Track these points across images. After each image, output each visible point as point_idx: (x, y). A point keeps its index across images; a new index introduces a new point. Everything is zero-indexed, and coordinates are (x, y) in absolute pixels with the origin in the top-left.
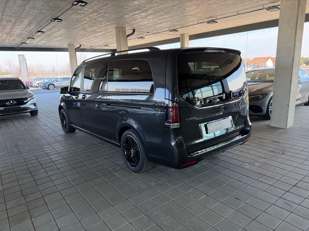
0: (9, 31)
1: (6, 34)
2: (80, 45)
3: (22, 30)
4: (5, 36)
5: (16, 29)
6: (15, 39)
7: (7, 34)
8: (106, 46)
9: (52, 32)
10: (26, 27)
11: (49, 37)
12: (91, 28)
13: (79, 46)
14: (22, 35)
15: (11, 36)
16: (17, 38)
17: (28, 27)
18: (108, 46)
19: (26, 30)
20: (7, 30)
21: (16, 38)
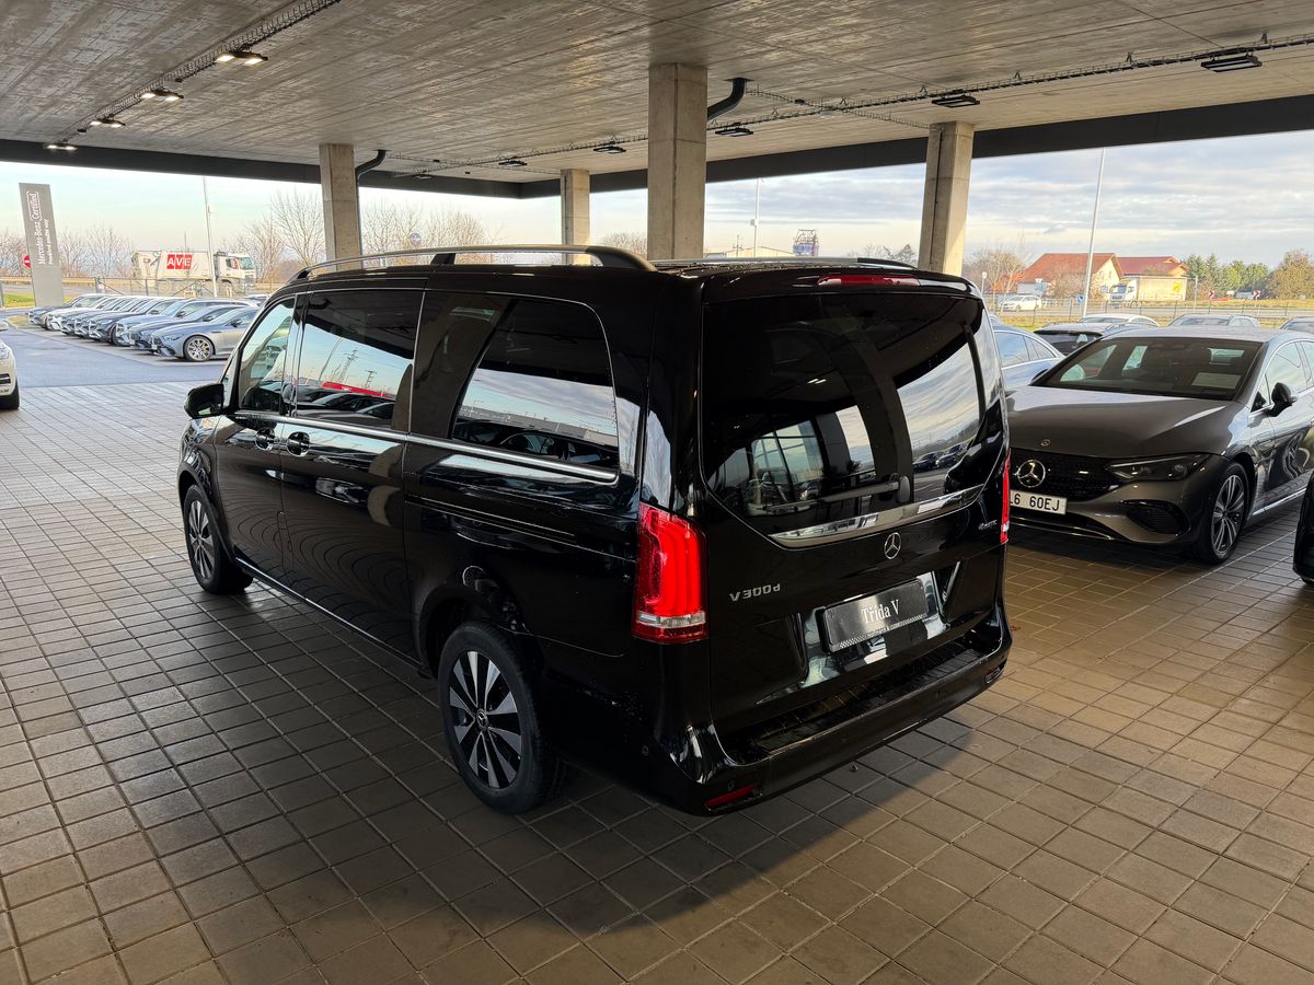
0: (54, 41)
1: (29, 58)
2: (382, 153)
3: (132, 39)
4: (19, 71)
5: (100, 29)
6: (63, 96)
7: (32, 64)
8: (512, 163)
9: (291, 69)
10: (165, 25)
11: (254, 95)
12: (529, 54)
13: (375, 155)
14: (115, 72)
15: (49, 77)
16: (82, 90)
17: (178, 26)
18: (524, 164)
19: (156, 40)
20: (45, 36)
21: (69, 93)
